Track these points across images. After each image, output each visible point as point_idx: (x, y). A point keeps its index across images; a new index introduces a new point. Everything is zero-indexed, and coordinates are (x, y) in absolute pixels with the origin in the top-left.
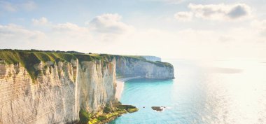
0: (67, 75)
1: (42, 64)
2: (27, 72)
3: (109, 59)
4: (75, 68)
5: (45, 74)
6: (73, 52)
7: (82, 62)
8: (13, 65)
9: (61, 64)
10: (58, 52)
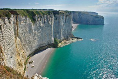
0: (48, 21)
1: (37, 16)
2: (30, 20)
3: (69, 13)
4: (52, 18)
5: (38, 21)
6: (51, 10)
7: (55, 15)
8: (24, 17)
9: (45, 16)
10: (44, 10)
